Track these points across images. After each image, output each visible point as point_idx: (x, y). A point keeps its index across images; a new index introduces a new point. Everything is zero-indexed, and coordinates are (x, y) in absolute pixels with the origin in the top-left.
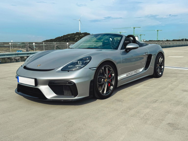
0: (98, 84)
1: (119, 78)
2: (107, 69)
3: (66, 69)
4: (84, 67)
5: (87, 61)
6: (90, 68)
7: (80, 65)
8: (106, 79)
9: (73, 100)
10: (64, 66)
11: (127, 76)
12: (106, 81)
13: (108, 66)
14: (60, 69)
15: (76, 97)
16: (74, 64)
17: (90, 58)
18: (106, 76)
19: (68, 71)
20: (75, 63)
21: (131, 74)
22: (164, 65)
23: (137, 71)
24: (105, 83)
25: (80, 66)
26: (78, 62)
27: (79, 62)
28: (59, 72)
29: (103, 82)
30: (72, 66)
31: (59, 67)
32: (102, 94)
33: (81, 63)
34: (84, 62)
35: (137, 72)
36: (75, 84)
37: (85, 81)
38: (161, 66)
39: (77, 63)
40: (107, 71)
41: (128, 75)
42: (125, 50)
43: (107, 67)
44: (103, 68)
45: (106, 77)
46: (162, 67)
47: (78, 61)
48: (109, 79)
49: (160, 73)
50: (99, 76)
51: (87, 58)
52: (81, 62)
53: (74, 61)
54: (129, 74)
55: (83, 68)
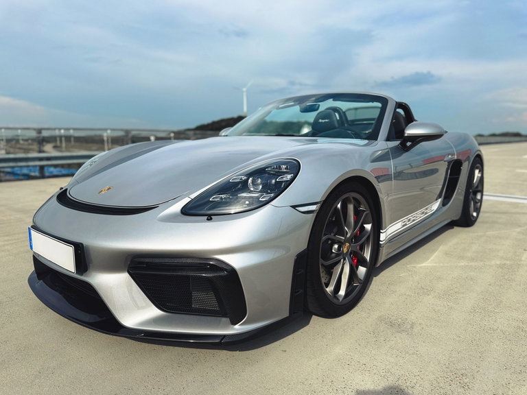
0: (322, 265)
1: (383, 237)
2: (351, 207)
3: (200, 209)
4: (273, 203)
5: (285, 179)
6: (294, 207)
7: (254, 192)
8: (347, 244)
9: (224, 336)
10: (193, 196)
11: (403, 226)
12: (345, 250)
13: (354, 198)
14: (177, 207)
15: (237, 326)
16: (232, 189)
17: (295, 168)
18: (347, 233)
19: (210, 218)
20: (238, 183)
21: (414, 220)
22: (482, 191)
23: (427, 209)
24: (345, 259)
25: (258, 198)
26: (250, 181)
27: (253, 183)
28: (171, 219)
29: (338, 255)
30: (223, 196)
31: (175, 199)
32: (335, 301)
33: (261, 187)
34: (274, 181)
35: (426, 213)
36: (232, 272)
37: (275, 256)
38: (475, 193)
39: (243, 186)
40: (350, 216)
41: (406, 225)
42: (400, 144)
43: (350, 202)
44: (339, 206)
45: (348, 235)
46: (479, 197)
47: (248, 179)
48: (355, 242)
49: (475, 214)
50: (325, 235)
51: (284, 167)
52: (259, 181)
53: (234, 175)
54: (409, 220)
55: (268, 207)
